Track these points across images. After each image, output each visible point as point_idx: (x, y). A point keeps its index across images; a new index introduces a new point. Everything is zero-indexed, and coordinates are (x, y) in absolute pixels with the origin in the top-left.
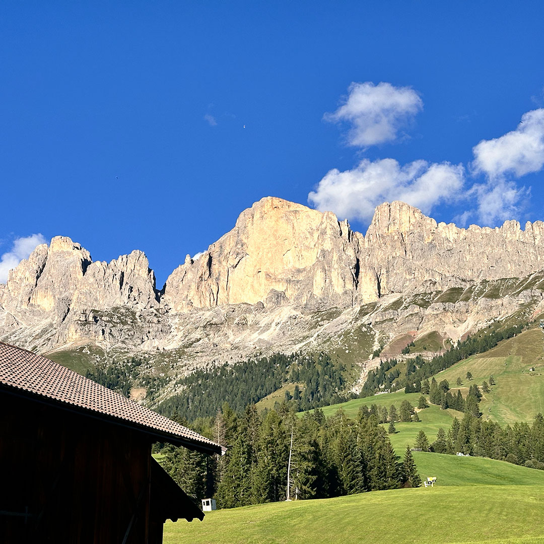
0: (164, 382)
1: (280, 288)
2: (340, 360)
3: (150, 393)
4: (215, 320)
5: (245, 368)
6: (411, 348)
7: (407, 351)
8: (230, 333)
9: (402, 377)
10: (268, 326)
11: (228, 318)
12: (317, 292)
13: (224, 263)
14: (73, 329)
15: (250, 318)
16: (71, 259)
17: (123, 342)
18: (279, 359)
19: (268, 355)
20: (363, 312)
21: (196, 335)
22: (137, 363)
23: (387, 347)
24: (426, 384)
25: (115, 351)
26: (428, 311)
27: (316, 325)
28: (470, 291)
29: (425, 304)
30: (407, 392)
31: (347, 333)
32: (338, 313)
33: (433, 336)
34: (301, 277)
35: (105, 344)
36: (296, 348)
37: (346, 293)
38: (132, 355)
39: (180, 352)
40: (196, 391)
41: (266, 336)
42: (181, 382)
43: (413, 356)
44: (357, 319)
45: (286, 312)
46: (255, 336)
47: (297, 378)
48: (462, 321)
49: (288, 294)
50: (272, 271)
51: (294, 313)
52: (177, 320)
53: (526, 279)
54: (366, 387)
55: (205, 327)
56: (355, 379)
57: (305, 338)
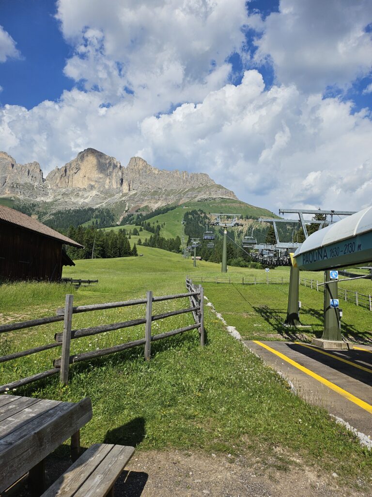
0: (45, 214)
1: (93, 183)
2: (114, 212)
3: (39, 217)
4: (67, 192)
5: (77, 212)
6: (139, 210)
7: (137, 211)
8: (72, 198)
9: (135, 220)
10: (87, 197)
11: (72, 192)
12: (107, 187)
13: (71, 171)
14: (7, 189)
15: (81, 193)
16: (7, 161)
17: (29, 197)
18: (91, 209)
19: (86, 208)
20: (123, 196)
21: (59, 197)
22: (34, 205)
23: (130, 209)
24: (143, 223)
25: (25, 200)
26: (146, 198)
27: (106, 198)
29: (145, 195)
30: (136, 225)
31: (117, 203)
32: (114, 195)
33: (147, 206)
34: (101, 181)
35: (21, 197)
36: (97, 206)
37: (117, 188)
38: (32, 202)
39: (52, 203)
40: (58, 218)
41: (86, 201)
42: (52, 214)
43: (139, 213)
44: (120, 198)
45: (94, 193)
46: (82, 200)
47: (97, 217)
48: (157, 203)
49: (96, 186)
50: (90, 177)
51: (98, 193)
52: (51, 191)
54: (122, 222)
55: (62, 195)
56: (118, 220)
57: (101, 203)
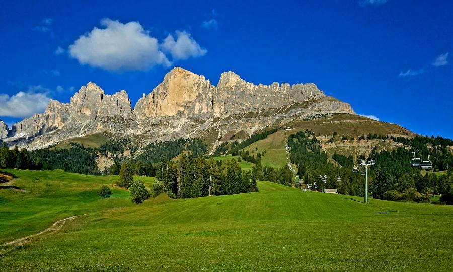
0: (137, 149)
1: (182, 109)
2: (206, 142)
3: (131, 153)
4: (156, 123)
5: (168, 144)
6: (233, 137)
7: (231, 138)
8: (162, 129)
9: (229, 149)
10: (177, 126)
11: (161, 122)
12: (197, 112)
13: (159, 97)
14: (99, 124)
15: (170, 122)
16: (95, 93)
17: (120, 131)
18: (182, 140)
19: (177, 138)
20: (215, 121)
21: (149, 129)
22: (125, 140)
23: (224, 137)
24: (240, 152)
25: (117, 135)
26: (240, 122)
27: (196, 126)
28: (257, 113)
29: (239, 119)
30: (233, 155)
31: (208, 130)
32: (205, 122)
33: (242, 132)
34: (190, 105)
35: (112, 131)
36: (188, 136)
37: (208, 113)
38: (123, 136)
39: (142, 136)
40: (150, 153)
41: (176, 130)
42: (144, 149)
43: (233, 141)
44: (212, 124)
45: (184, 120)
46: (172, 130)
47: (189, 148)
48: (253, 126)
49: (185, 112)
50: (179, 102)
51: (187, 121)
52: (140, 122)
53: (279, 109)
54: (215, 153)
55: (152, 125)
56: (211, 149)
57: (192, 132)
